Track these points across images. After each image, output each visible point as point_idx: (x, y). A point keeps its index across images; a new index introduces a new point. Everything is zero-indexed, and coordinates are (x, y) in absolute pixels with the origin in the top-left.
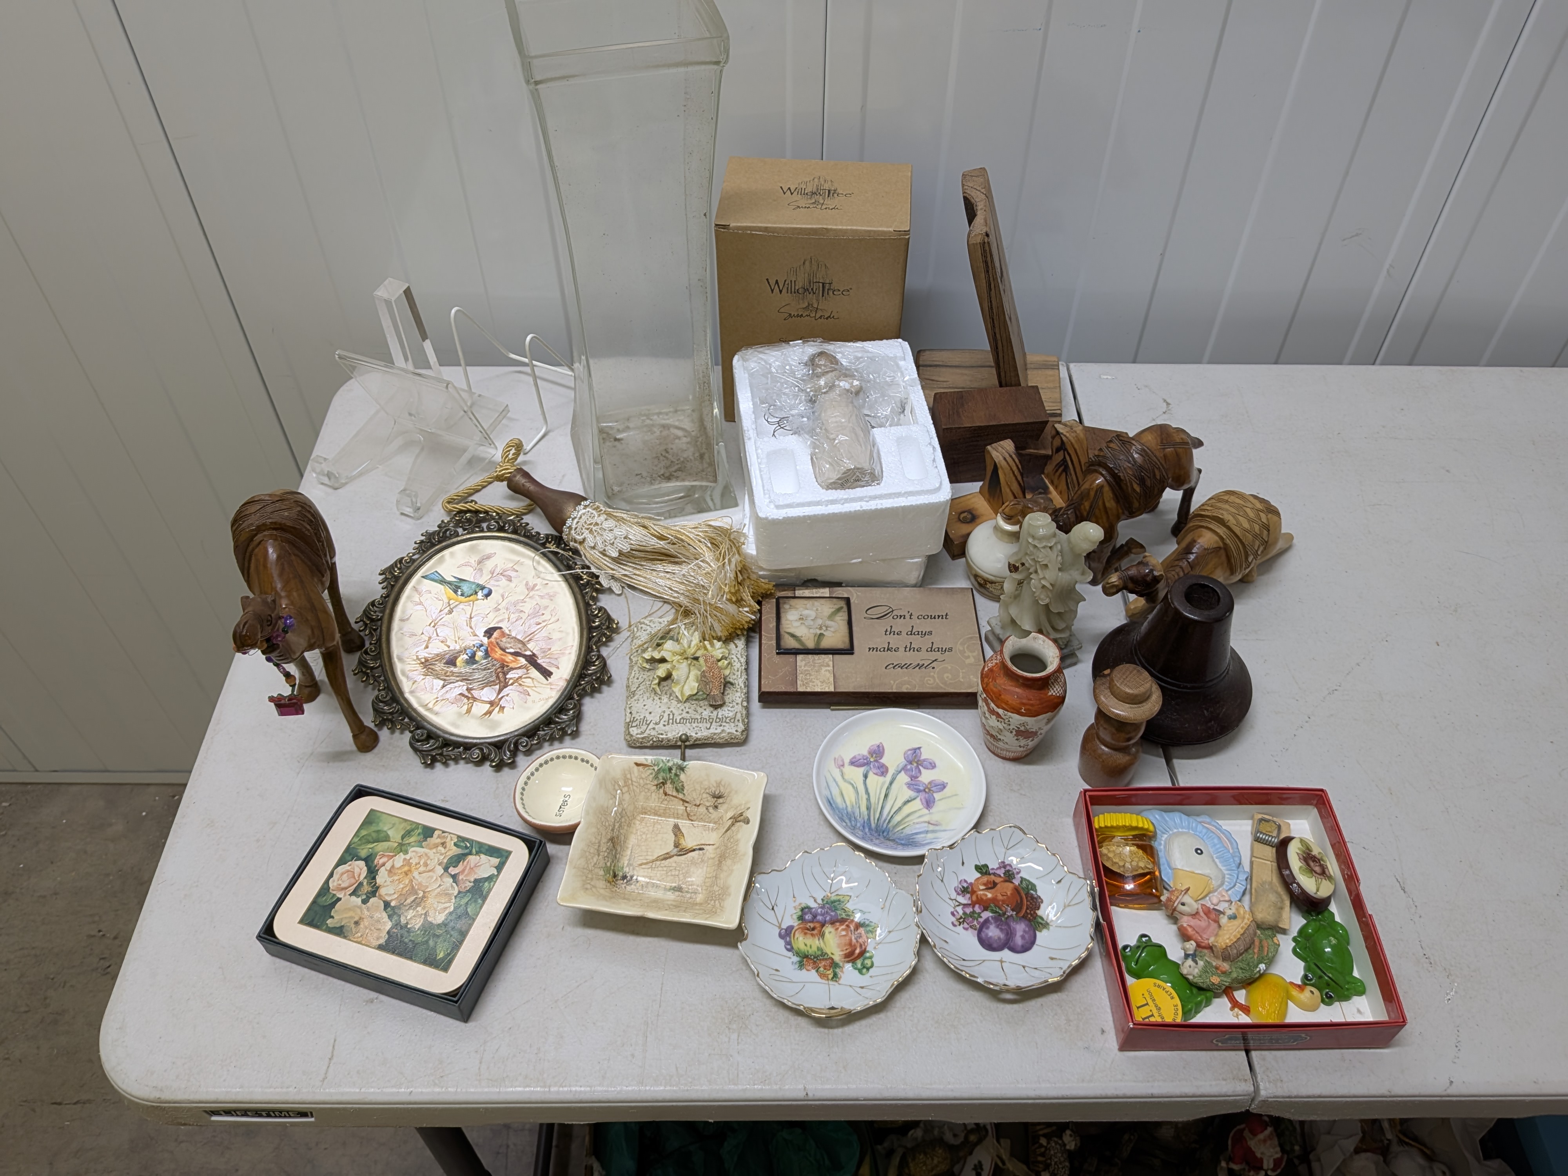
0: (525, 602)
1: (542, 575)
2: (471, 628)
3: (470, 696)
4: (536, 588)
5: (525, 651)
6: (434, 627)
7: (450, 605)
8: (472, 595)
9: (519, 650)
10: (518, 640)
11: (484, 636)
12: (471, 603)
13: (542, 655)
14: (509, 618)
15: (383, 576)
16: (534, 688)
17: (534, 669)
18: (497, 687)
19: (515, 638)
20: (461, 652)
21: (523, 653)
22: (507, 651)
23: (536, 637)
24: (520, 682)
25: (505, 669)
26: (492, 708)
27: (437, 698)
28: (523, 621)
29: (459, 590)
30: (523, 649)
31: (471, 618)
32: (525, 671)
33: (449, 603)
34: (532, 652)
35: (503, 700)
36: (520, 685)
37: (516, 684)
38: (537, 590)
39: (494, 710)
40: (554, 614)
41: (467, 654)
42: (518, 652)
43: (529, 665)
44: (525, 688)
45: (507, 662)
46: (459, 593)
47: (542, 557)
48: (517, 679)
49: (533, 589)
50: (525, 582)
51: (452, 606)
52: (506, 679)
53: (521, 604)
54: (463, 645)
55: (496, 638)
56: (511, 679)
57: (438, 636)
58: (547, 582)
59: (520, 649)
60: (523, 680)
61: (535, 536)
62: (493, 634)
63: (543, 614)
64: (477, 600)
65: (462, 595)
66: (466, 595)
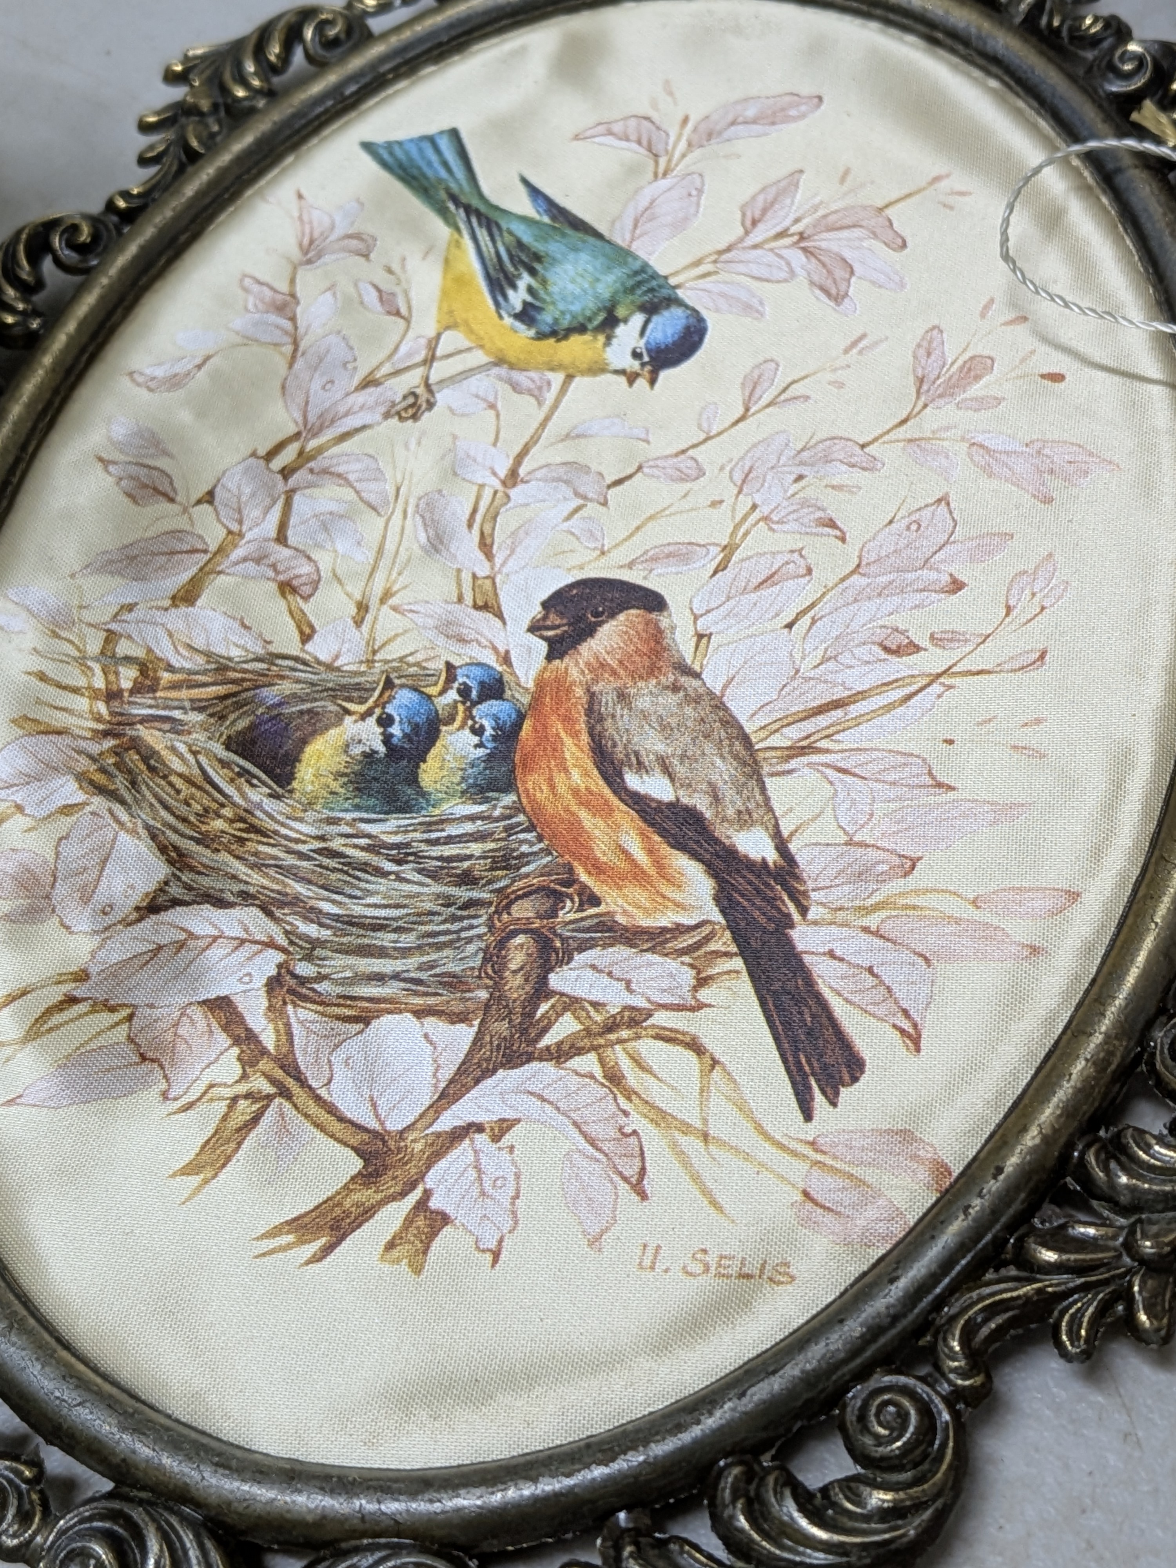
0: (870, 466)
1: (1046, 310)
2: (486, 546)
3: (269, 1040)
4: (976, 390)
5: (744, 820)
6: (286, 473)
7: (430, 360)
8: (581, 329)
9: (701, 803)
10: (730, 722)
11: (535, 628)
12: (557, 378)
13: (841, 894)
14: (729, 550)
15: (178, 93)
16: (691, 1144)
17: (745, 986)
18: (465, 1034)
19: (719, 705)
20: (358, 692)
21: (722, 832)
22: (632, 781)
23: (848, 739)
24: (620, 1057)
25: (567, 913)
26: (366, 1195)
27: (82, 976)
28: (809, 591)
29: (525, 280)
30: (731, 807)
31: (513, 478)
32: (688, 976)
33: (433, 344)
34: (782, 847)
35: (462, 1153)
36: (614, 1078)
37: (588, 1062)
38: (981, 404)
39: (367, 1213)
40: (1024, 608)
41: (385, 721)
42: (693, 817)
43: (724, 942)
44: (637, 1122)
45: (598, 869)
46: (517, 298)
47: (1084, 190)
48: (611, 1027)
49: (951, 389)
50: (919, 328)
51: (438, 371)
52: (541, 991)
53: (842, 474)
54: (392, 652)
55: (600, 667)
56: (572, 1004)
57: (281, 538)
58: (1058, 363)
59: (716, 799)
60: (648, 1048)
61: (1094, 41)
62: (590, 631)
63: (956, 586)
64: (598, 369)
65: (527, 315)
66: (547, 318)
